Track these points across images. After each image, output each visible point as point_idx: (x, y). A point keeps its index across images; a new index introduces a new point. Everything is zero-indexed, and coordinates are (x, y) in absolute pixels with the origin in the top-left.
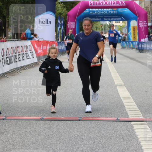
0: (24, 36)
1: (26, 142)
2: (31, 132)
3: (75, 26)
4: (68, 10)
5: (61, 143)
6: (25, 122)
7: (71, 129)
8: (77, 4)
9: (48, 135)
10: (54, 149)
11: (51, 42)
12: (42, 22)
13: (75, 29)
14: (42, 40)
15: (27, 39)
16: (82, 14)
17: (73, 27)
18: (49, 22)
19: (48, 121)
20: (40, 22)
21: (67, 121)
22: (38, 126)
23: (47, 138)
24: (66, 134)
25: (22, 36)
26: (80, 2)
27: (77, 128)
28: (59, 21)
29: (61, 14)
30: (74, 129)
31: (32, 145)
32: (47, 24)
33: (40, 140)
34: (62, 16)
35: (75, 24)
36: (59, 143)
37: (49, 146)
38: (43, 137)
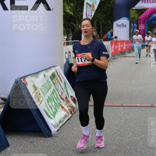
0: (106, 37)
1: (111, 125)
2: (114, 117)
3: (145, 28)
4: (140, 15)
5: (138, 126)
6: (109, 108)
7: (145, 114)
8: (146, 10)
9: (128, 119)
10: (133, 131)
11: (126, 41)
12: (119, 26)
13: (144, 30)
14: (119, 40)
15: (108, 40)
16: (151, 18)
17: (144, 29)
18: (124, 26)
19: (127, 108)
20: (118, 26)
21: (142, 108)
22: (119, 111)
23: (126, 121)
24: (141, 118)
25: (104, 38)
26: (148, 9)
27: (150, 113)
28: (132, 25)
29: (133, 18)
30: (148, 114)
31: (115, 128)
32: (123, 27)
33: (121, 124)
34: (134, 20)
35: (145, 26)
36: (137, 126)
37: (129, 129)
38: (123, 121)
